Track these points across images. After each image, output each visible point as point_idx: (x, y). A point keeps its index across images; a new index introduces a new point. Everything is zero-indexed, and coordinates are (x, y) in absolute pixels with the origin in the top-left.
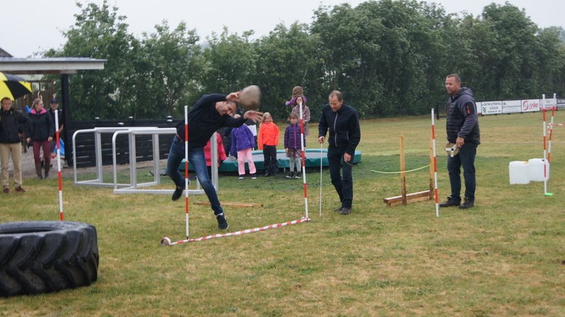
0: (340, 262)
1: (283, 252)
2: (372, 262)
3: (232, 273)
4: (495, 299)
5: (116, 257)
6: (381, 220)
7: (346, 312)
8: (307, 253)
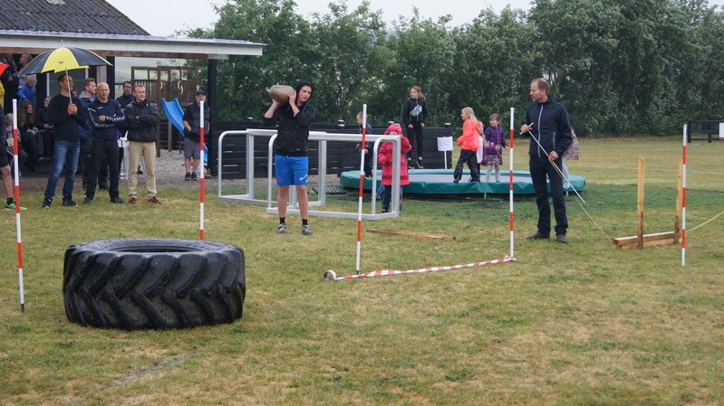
0: (553, 314)
1: (478, 298)
2: (594, 318)
3: (412, 319)
5: (266, 291)
6: (609, 266)
7: (557, 377)
8: (509, 301)
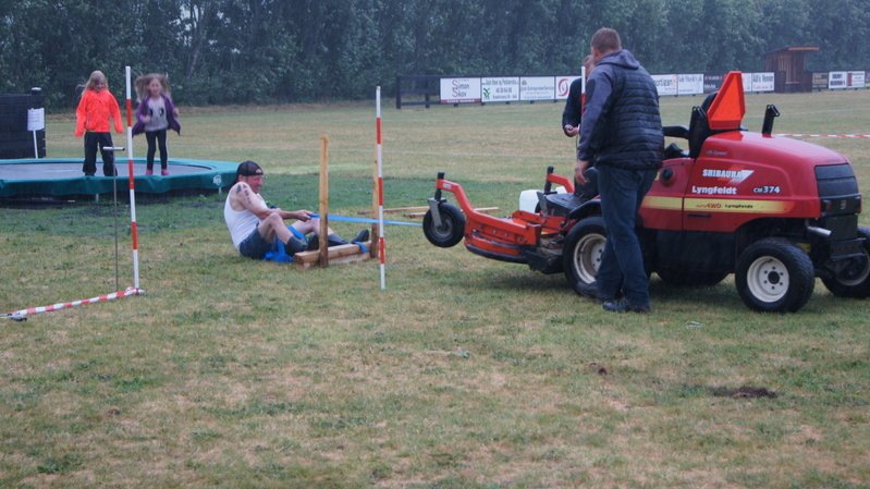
0: (197, 368)
1: (87, 351)
2: (256, 370)
4: (473, 435)
6: (278, 295)
7: (202, 457)
8: (133, 352)
